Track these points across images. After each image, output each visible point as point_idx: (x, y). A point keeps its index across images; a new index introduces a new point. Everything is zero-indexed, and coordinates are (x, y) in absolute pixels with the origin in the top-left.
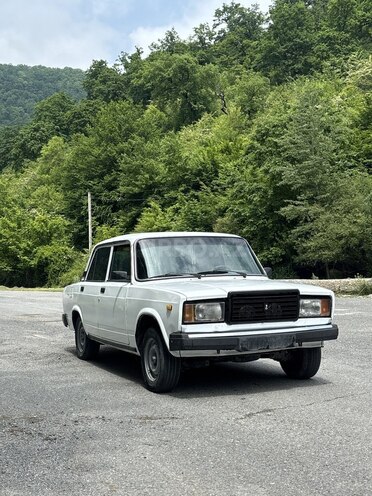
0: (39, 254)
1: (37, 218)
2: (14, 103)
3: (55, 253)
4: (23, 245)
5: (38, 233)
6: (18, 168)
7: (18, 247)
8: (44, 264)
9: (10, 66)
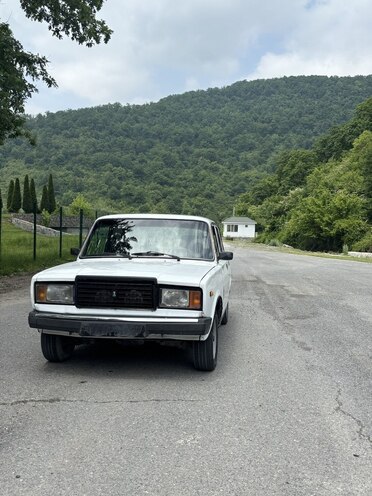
0: (337, 226)
1: (339, 198)
2: (350, 107)
3: (350, 225)
4: (325, 219)
5: (338, 209)
6: (338, 158)
7: (322, 220)
8: (341, 234)
9: (349, 78)
